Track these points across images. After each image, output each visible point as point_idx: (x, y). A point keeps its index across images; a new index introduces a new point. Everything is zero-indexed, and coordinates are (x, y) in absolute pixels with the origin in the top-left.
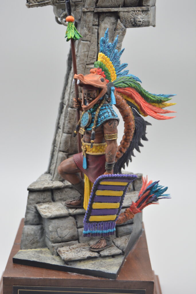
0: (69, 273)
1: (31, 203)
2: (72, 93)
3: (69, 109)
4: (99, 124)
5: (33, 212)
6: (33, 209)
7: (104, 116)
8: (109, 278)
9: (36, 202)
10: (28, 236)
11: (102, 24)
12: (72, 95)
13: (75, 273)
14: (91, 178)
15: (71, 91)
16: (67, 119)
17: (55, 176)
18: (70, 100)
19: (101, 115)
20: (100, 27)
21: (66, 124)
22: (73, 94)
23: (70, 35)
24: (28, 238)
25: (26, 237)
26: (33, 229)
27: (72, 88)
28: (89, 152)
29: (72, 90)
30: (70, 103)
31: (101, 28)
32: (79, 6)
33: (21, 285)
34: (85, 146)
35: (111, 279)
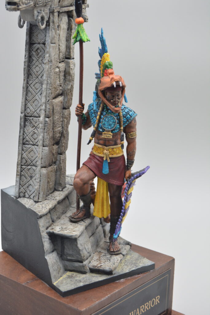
0: (118, 281)
1: (43, 230)
2: (48, 102)
3: (47, 119)
4: (126, 124)
5: (48, 239)
6: (46, 236)
7: (130, 115)
8: (149, 270)
9: (46, 228)
10: (53, 266)
11: (61, 24)
12: (48, 104)
13: (121, 279)
14: (113, 182)
15: (46, 99)
16: (46, 131)
17: (41, 196)
18: (48, 110)
19: (125, 115)
20: (59, 28)
21: (46, 137)
22: (50, 102)
23: (85, 37)
24: (54, 268)
25: (52, 268)
26: (53, 257)
27: (47, 96)
28: (113, 155)
29: (48, 99)
30: (47, 112)
31: (61, 28)
32: (47, 7)
33: (95, 312)
34: (108, 150)
35: (151, 271)
